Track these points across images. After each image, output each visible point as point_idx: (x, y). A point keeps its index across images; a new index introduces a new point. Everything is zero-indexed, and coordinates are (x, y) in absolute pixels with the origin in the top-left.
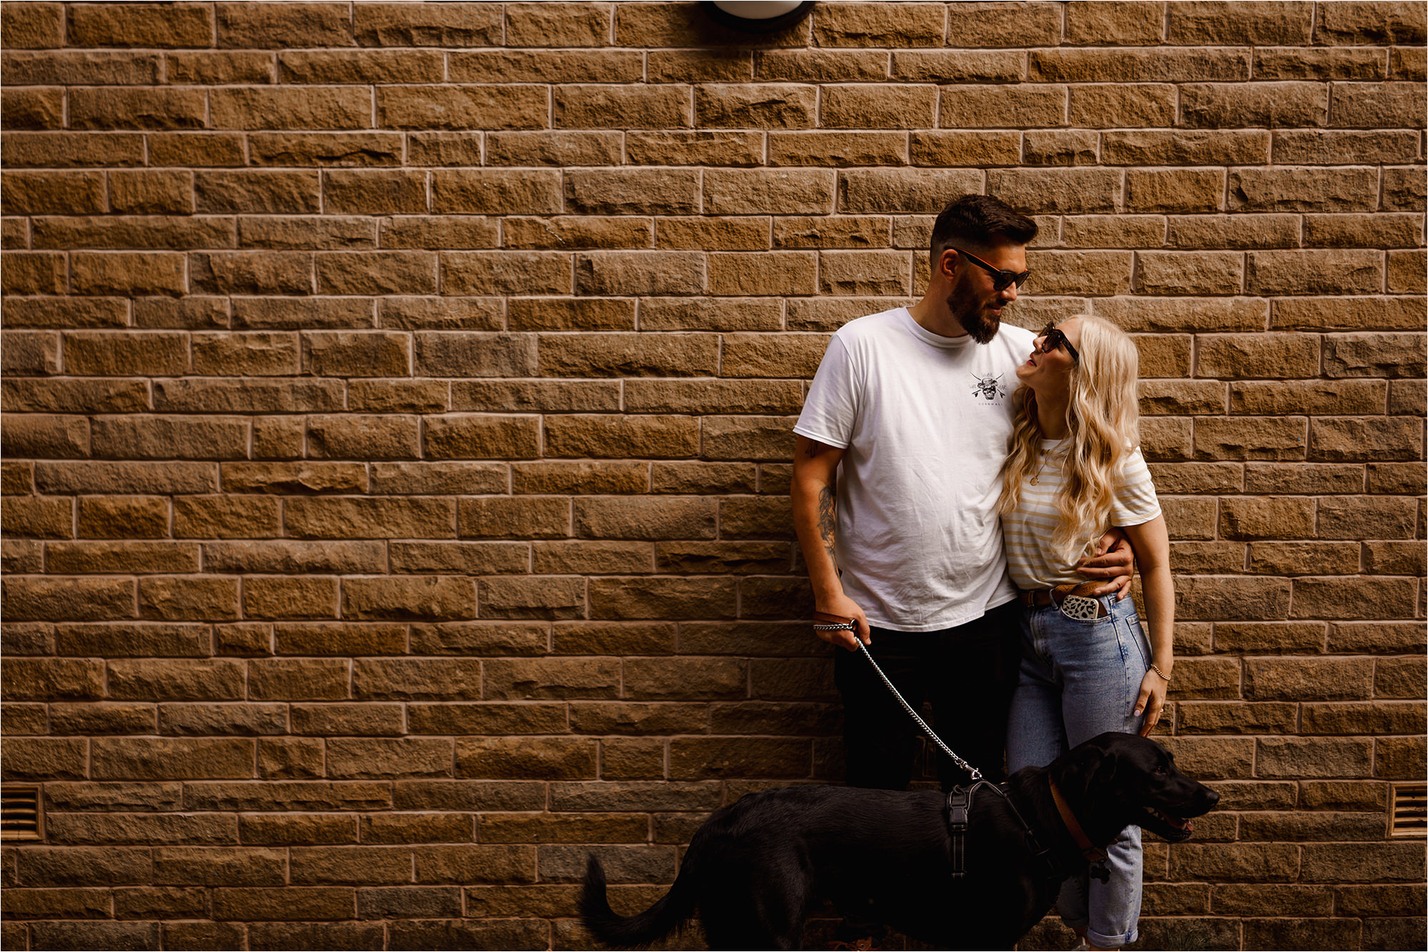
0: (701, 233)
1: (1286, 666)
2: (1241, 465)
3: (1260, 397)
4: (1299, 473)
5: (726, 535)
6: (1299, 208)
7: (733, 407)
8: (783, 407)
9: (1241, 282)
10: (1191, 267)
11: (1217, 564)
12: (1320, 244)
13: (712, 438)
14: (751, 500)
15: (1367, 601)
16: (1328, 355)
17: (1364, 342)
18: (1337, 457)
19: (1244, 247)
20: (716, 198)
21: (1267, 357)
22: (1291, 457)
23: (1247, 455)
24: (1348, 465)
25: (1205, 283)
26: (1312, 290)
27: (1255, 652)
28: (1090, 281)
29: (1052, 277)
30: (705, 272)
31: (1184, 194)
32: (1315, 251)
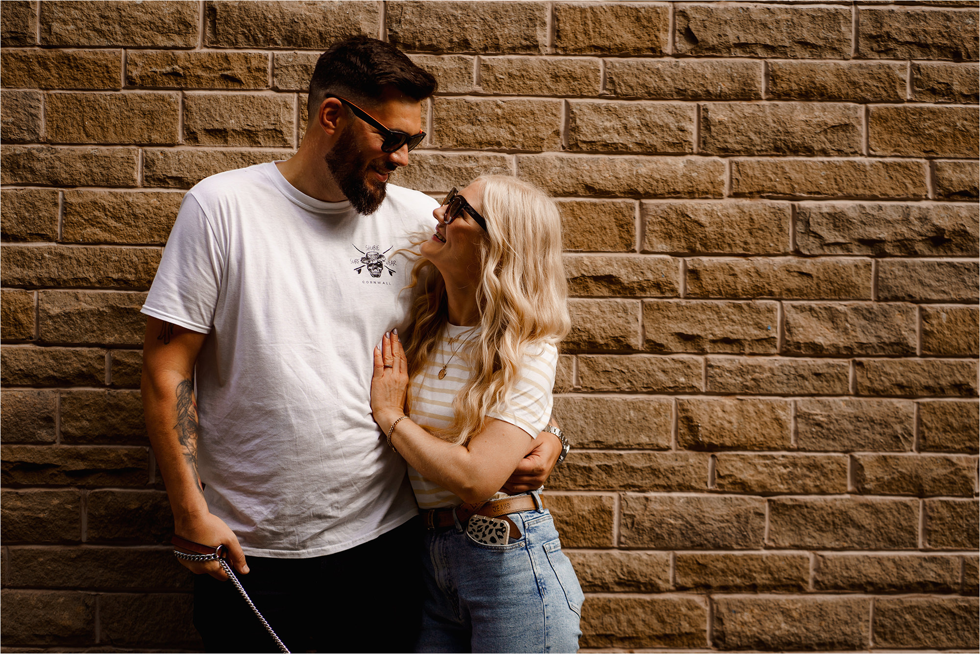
0: (37, 68)
1: (764, 607)
2: (700, 359)
3: (721, 277)
4: (771, 370)
5: (68, 438)
6: (760, 52)
7: (76, 280)
8: (139, 280)
9: (694, 138)
10: (633, 120)
11: (675, 480)
12: (786, 96)
13: (51, 317)
14: (100, 395)
15: (859, 527)
16: (800, 227)
17: (842, 213)
18: (816, 350)
19: (695, 97)
20: (56, 27)
21: (727, 229)
22: (761, 350)
23: (707, 347)
24: (831, 361)
25: (651, 140)
26: (778, 150)
27: (725, 589)
28: (513, 134)
29: (467, 129)
30: (41, 115)
31: (622, 32)
32: (780, 103)
